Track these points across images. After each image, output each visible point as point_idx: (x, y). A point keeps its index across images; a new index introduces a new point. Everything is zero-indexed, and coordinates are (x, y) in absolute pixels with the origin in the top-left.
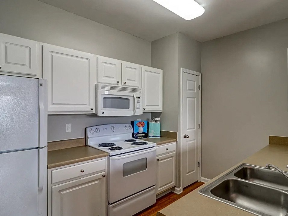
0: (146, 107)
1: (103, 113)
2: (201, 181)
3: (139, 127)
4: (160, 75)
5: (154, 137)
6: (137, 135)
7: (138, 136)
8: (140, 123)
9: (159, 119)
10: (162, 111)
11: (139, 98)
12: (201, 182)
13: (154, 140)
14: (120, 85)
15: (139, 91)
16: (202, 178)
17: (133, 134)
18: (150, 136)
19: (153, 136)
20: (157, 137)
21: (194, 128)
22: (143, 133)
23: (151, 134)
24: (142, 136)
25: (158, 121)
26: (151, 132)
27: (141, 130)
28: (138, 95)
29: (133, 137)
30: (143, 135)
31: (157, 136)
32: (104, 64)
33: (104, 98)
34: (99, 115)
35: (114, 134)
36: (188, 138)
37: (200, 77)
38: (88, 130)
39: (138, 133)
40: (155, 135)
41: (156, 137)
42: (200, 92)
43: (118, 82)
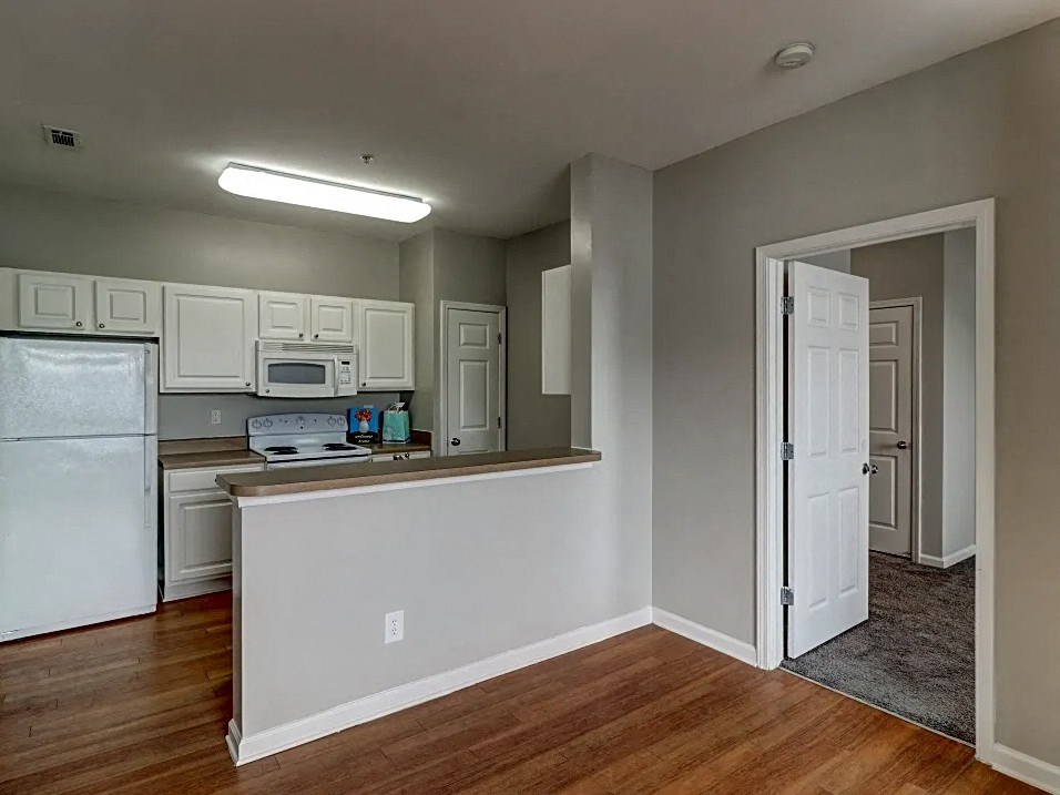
0: (367, 381)
1: (269, 392)
3: (360, 420)
4: (406, 314)
6: (356, 437)
7: (358, 439)
8: (361, 414)
10: (413, 389)
11: (348, 363)
13: (395, 447)
14: (307, 340)
15: (348, 349)
17: (348, 434)
18: (385, 440)
19: (391, 441)
21: (485, 426)
22: (368, 433)
23: (387, 436)
24: (367, 439)
26: (386, 431)
27: (365, 426)
28: (345, 357)
29: (348, 441)
30: (369, 436)
31: (398, 441)
32: (274, 306)
33: (271, 366)
34: (261, 395)
35: (302, 431)
37: (502, 315)
38: (250, 422)
39: (359, 433)
40: (395, 438)
42: (502, 347)
43: (301, 335)
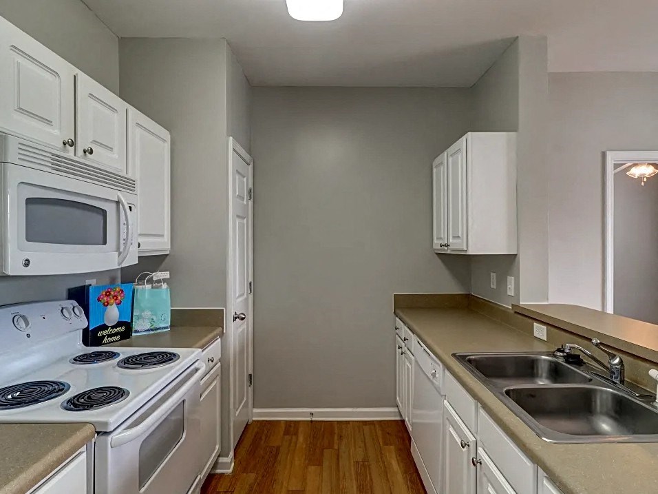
1: (27, 263)
2: (254, 419)
3: (106, 304)
4: (166, 144)
5: (151, 332)
6: (99, 334)
7: (103, 337)
8: (108, 294)
9: (167, 275)
10: (168, 253)
11: (130, 208)
12: (254, 421)
15: (128, 184)
16: (255, 410)
17: (86, 331)
18: (136, 331)
19: (148, 327)
20: (159, 331)
21: (244, 294)
22: (119, 324)
23: (141, 325)
24: (116, 334)
25: (165, 281)
26: (140, 317)
27: (113, 314)
29: (86, 343)
30: (119, 329)
31: (160, 328)
33: (30, 201)
34: (10, 273)
36: (243, 319)
37: (251, 168)
39: (104, 327)
40: (156, 325)
41: (156, 329)
42: (251, 204)
43: (69, 144)
